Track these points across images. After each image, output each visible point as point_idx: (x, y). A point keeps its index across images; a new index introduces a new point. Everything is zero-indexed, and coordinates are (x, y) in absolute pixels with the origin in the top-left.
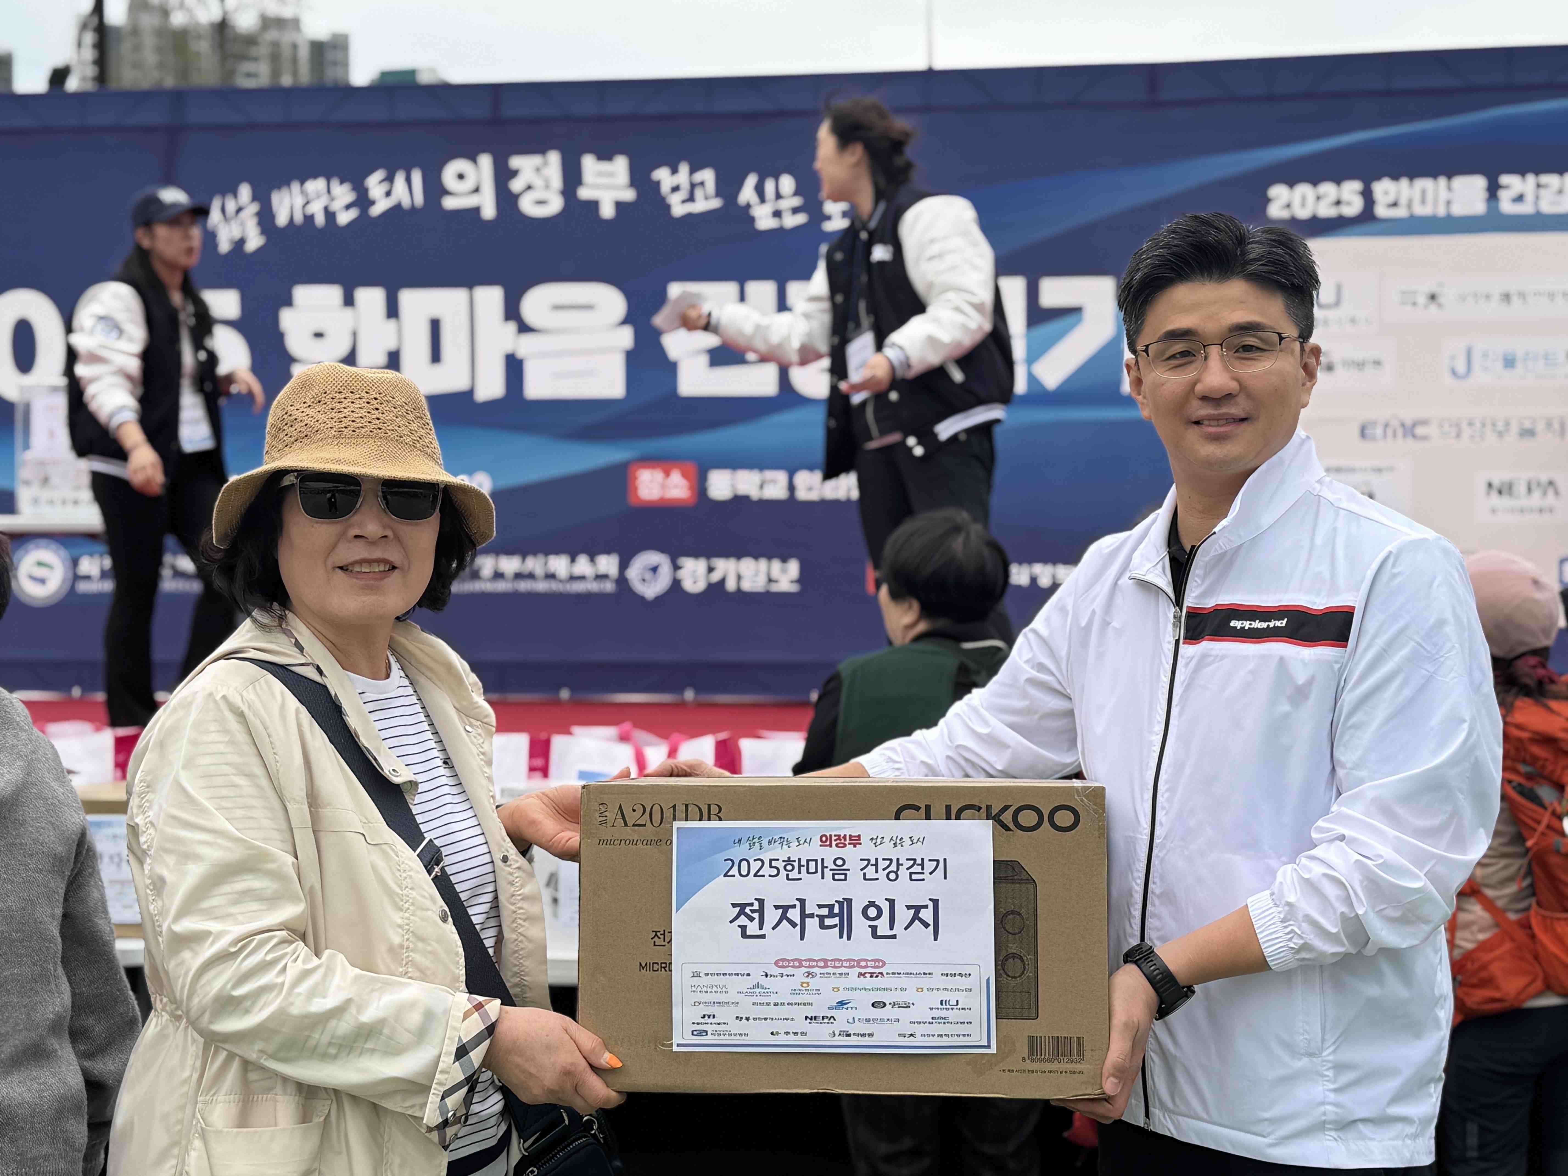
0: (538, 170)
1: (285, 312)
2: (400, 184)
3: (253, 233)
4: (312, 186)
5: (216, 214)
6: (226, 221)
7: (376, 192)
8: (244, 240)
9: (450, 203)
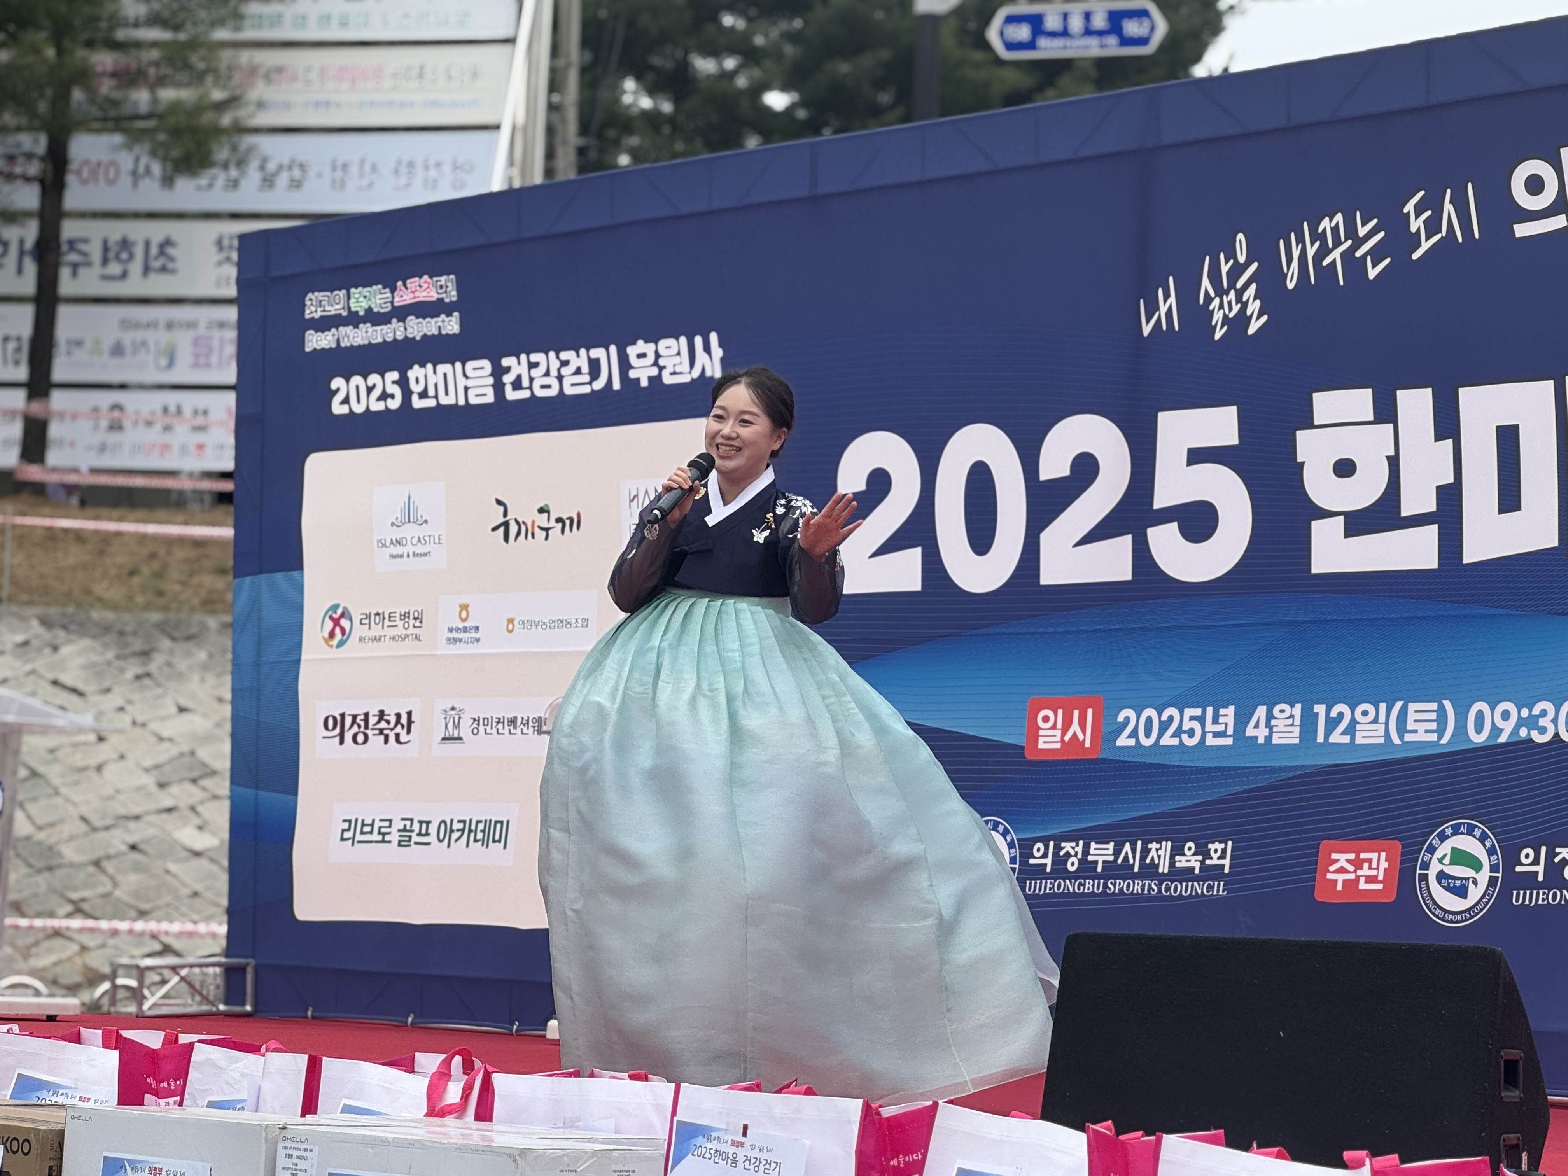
1: (1302, 436)
2: (1448, 207)
3: (1254, 307)
4: (1326, 224)
5: (1206, 283)
6: (1221, 292)
7: (1416, 224)
8: (1243, 319)
9: (1522, 230)
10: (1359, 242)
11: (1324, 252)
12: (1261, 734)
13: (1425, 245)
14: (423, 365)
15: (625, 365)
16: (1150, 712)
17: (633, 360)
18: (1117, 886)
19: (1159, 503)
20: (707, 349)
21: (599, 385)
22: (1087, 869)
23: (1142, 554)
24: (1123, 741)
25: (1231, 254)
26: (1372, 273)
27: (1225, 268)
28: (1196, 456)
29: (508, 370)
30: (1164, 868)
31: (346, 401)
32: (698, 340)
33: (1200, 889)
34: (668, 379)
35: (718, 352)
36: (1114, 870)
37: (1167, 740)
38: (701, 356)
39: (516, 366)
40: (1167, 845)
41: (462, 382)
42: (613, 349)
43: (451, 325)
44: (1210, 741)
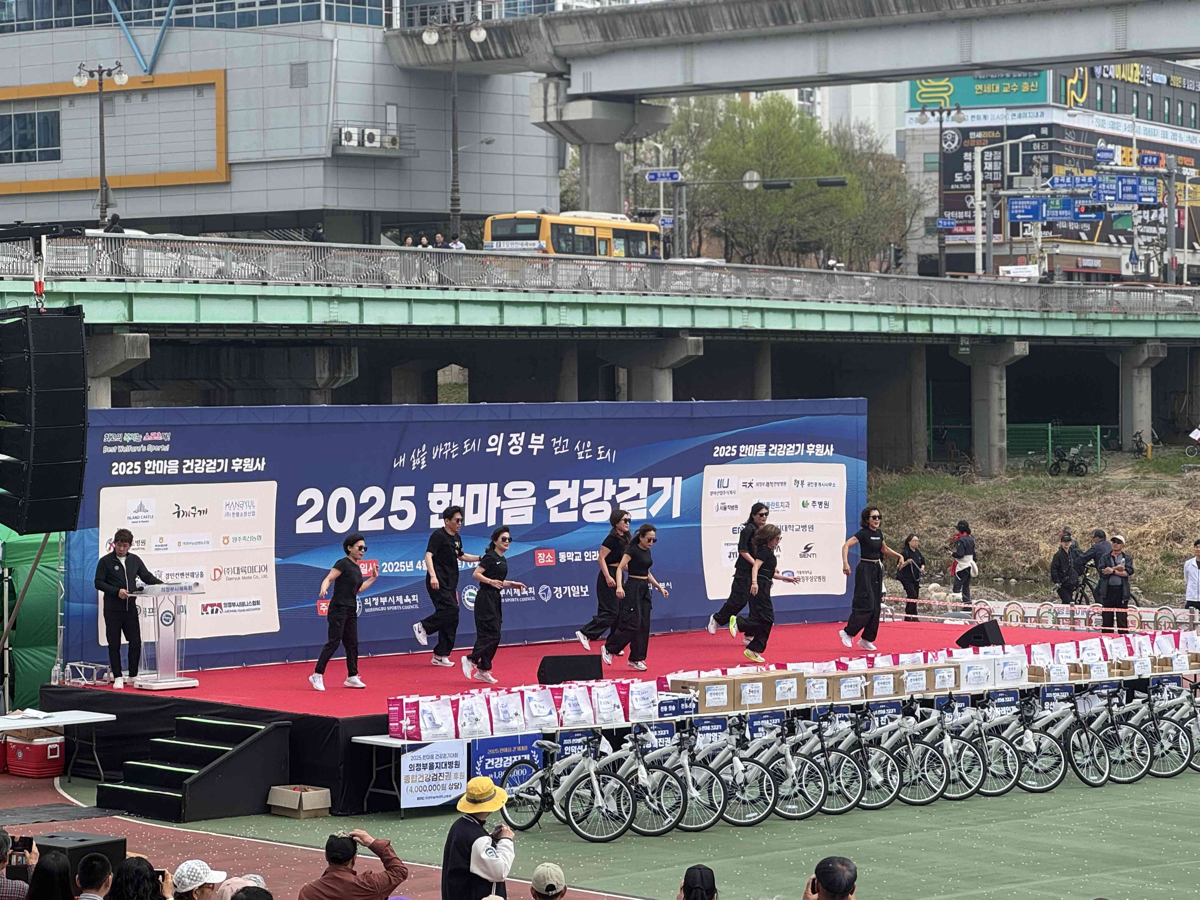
0: (517, 438)
1: (430, 494)
2: (474, 443)
3: (423, 462)
4: (446, 445)
5: (413, 456)
6: (416, 458)
7: (466, 446)
8: (420, 465)
9: (488, 450)
10: (452, 449)
11: (444, 451)
12: (420, 568)
13: (466, 451)
14: (152, 460)
15: (230, 464)
16: (391, 563)
17: (234, 464)
18: (389, 608)
19: (393, 509)
20: (260, 462)
21: (219, 470)
22: (380, 605)
23: (387, 523)
24: (384, 571)
25: (421, 449)
26: (454, 457)
27: (419, 452)
28: (403, 498)
29: (186, 464)
30: (402, 603)
31: (117, 470)
32: (258, 460)
33: (412, 607)
34: (245, 470)
35: (264, 463)
36: (388, 604)
37: (396, 570)
38: (258, 464)
39: (188, 463)
40: (401, 597)
41: (166, 466)
42: (227, 460)
43: (166, 448)
44: (408, 570)
